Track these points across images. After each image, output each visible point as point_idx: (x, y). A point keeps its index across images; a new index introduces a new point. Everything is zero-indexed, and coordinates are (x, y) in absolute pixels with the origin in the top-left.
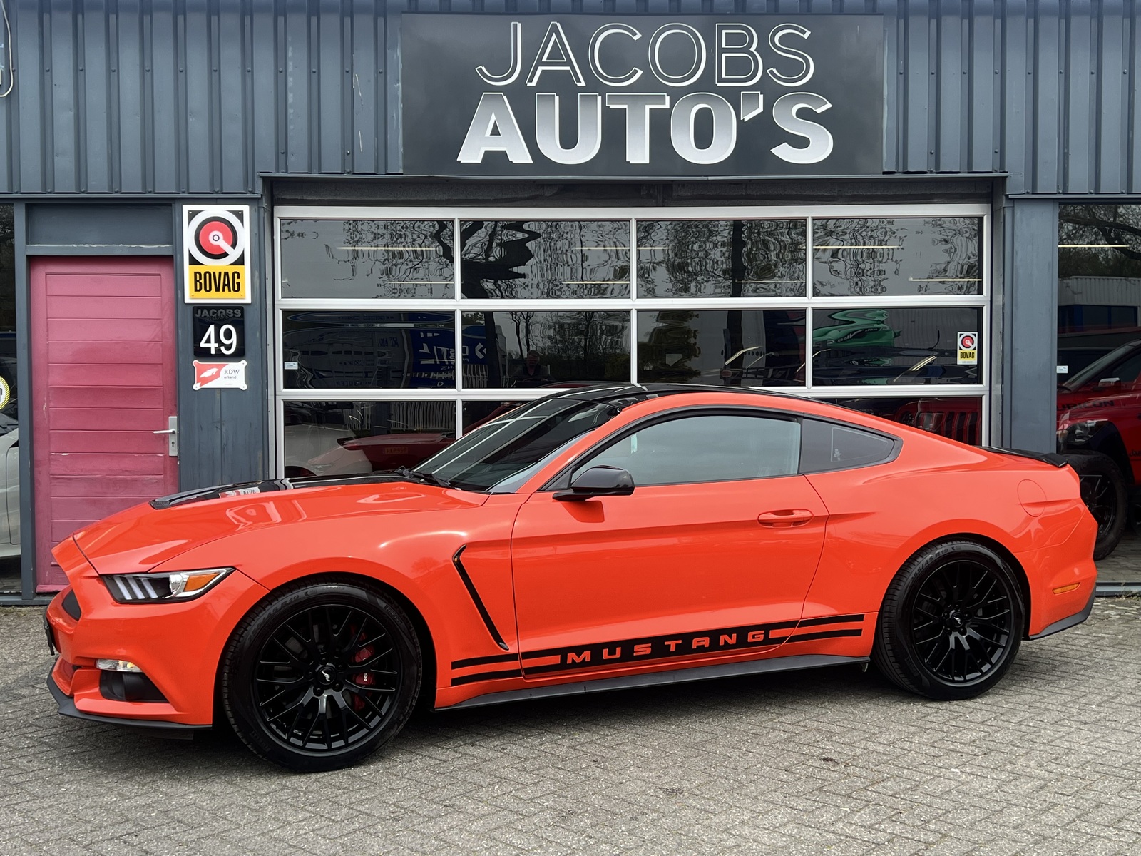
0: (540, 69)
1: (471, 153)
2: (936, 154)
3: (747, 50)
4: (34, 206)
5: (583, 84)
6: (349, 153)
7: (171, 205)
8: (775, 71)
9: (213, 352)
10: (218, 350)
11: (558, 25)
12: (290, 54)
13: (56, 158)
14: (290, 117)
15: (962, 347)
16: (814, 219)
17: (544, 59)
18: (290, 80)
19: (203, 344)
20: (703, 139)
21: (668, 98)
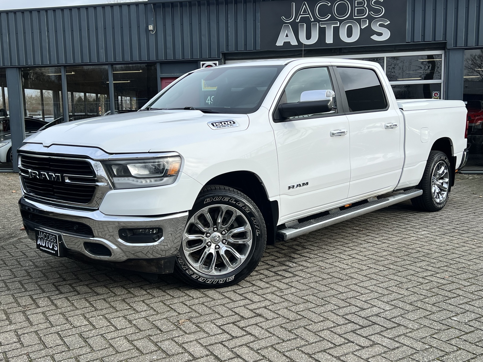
0: (300, 16)
1: (280, 43)
2: (424, 36)
3: (363, 6)
4: (162, 63)
5: (313, 20)
6: (246, 45)
7: (197, 62)
8: (372, 12)
9: (209, 104)
10: (210, 103)
11: (306, 3)
12: (229, 16)
13: (167, 50)
14: (229, 35)
15: (434, 96)
16: (387, 57)
17: (301, 13)
18: (229, 24)
19: (207, 102)
20: (349, 34)
21: (339, 23)
